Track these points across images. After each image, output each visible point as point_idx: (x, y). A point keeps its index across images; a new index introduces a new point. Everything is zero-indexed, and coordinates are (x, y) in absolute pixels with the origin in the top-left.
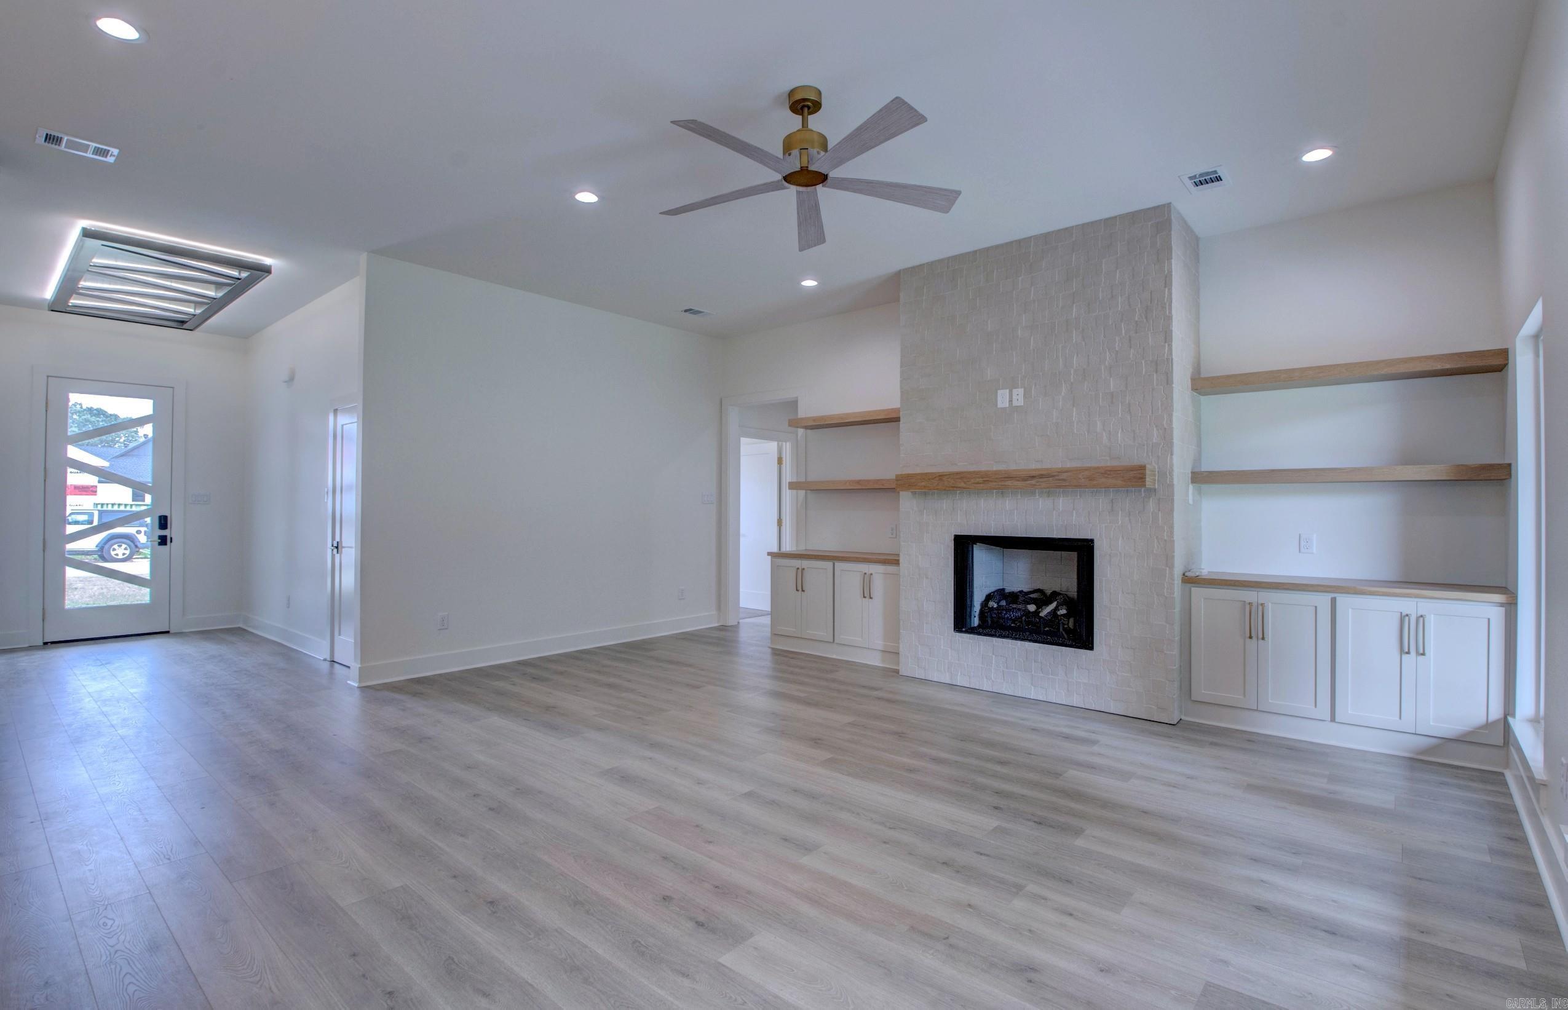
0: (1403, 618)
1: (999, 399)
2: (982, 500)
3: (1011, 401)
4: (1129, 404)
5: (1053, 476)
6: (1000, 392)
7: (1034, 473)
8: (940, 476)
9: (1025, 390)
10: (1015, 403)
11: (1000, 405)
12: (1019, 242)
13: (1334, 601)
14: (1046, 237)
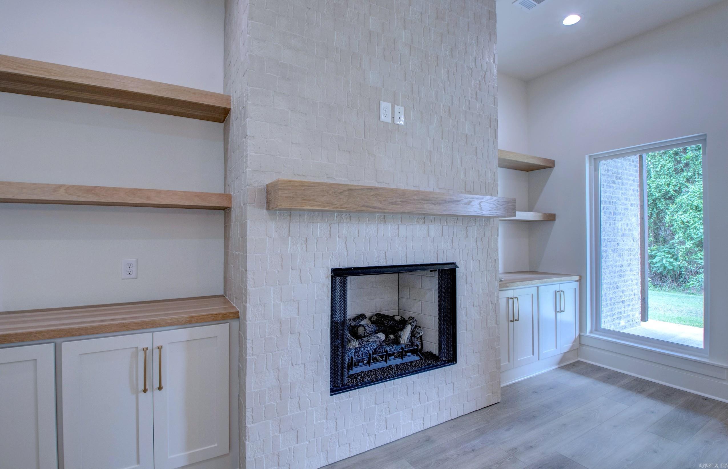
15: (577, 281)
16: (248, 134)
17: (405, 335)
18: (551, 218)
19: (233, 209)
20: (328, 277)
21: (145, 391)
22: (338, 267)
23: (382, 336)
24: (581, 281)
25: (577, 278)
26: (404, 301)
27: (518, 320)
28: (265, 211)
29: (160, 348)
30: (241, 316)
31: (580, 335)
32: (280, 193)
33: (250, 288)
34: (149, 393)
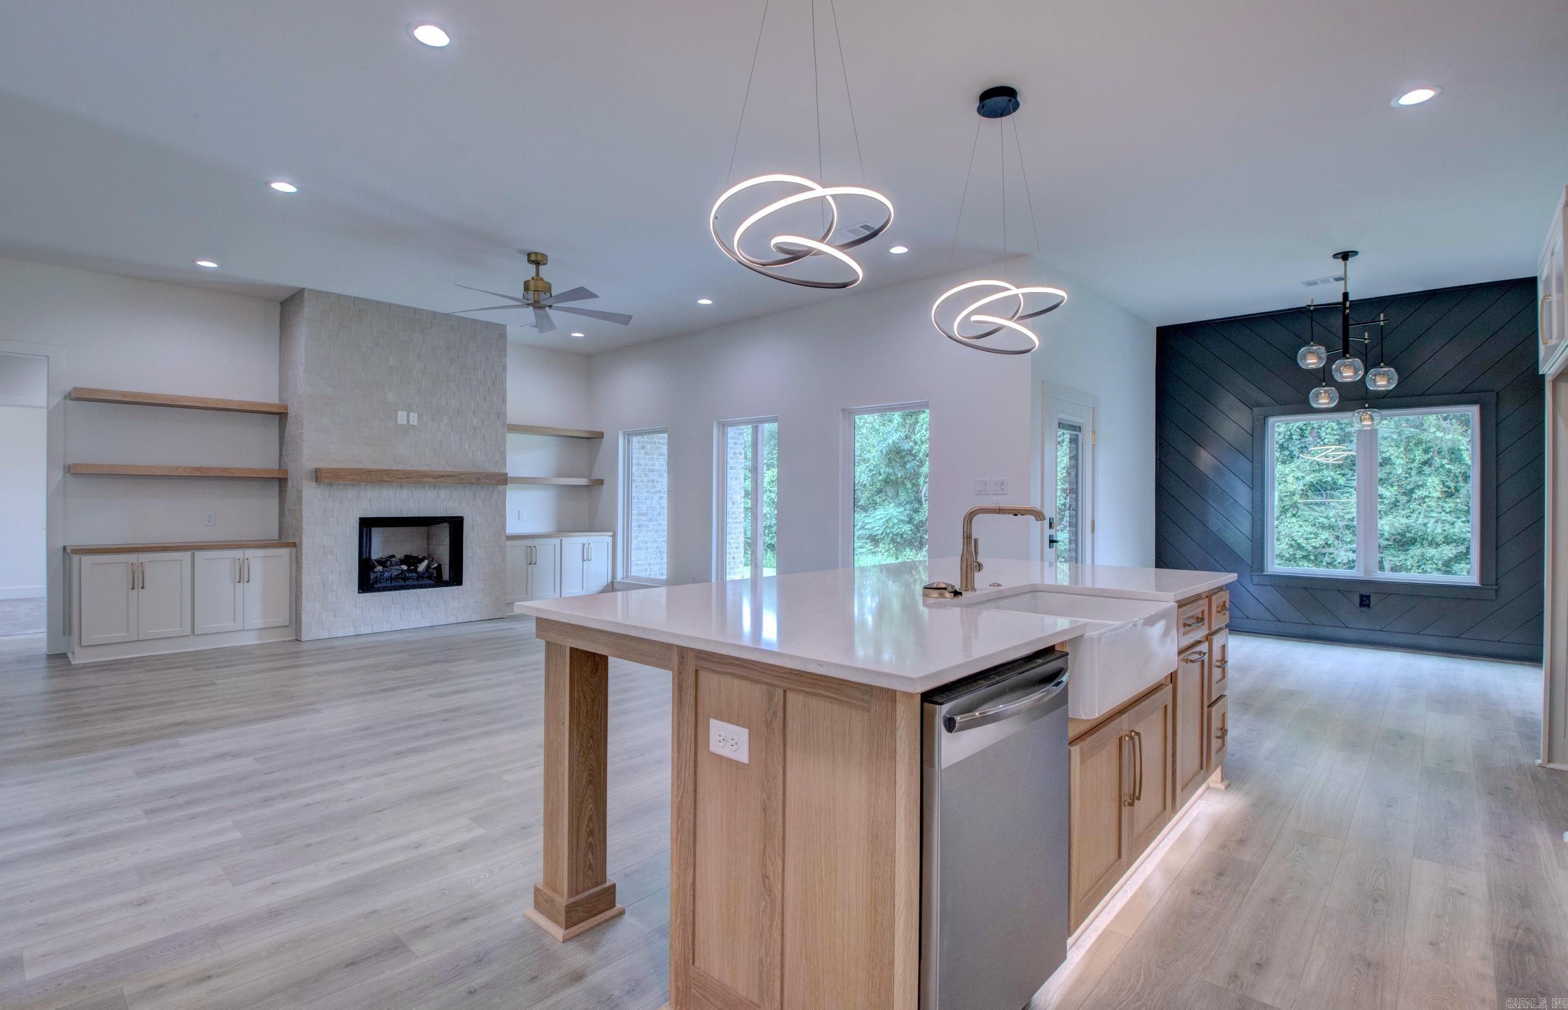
0: (584, 545)
1: (399, 418)
2: (384, 491)
3: (408, 420)
4: (484, 435)
5: (456, 476)
6: (400, 413)
7: (443, 474)
8: (368, 471)
9: (418, 415)
10: (411, 422)
11: (400, 422)
12: (415, 310)
13: (561, 540)
14: (434, 314)
15: (611, 536)
16: (304, 439)
17: (422, 567)
18: (600, 482)
19: (289, 480)
20: (356, 523)
21: (239, 582)
22: (364, 516)
23: (405, 567)
24: (614, 536)
25: (611, 534)
26: (431, 547)
27: (535, 564)
28: (314, 483)
29: (247, 559)
30: (297, 544)
31: (612, 582)
32: (323, 475)
33: (305, 526)
34: (241, 584)
